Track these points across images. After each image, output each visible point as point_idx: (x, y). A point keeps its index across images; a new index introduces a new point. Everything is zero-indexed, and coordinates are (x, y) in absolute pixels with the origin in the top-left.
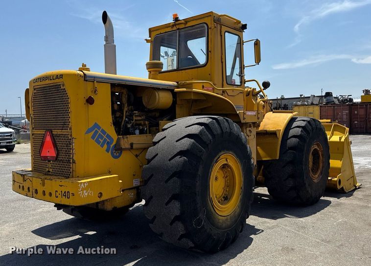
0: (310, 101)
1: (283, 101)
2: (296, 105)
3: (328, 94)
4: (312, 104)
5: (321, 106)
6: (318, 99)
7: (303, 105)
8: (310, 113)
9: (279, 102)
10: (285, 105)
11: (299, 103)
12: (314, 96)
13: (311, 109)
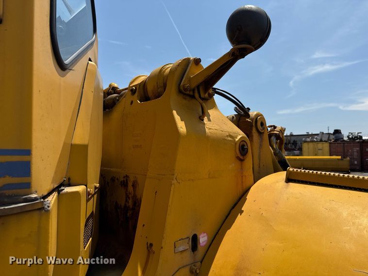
0: (319, 138)
1: (292, 137)
2: (305, 142)
3: (337, 132)
4: (321, 141)
5: (330, 143)
6: (327, 136)
7: (312, 141)
8: (319, 149)
9: (289, 138)
10: (294, 141)
11: (308, 140)
12: (323, 133)
13: (320, 145)
